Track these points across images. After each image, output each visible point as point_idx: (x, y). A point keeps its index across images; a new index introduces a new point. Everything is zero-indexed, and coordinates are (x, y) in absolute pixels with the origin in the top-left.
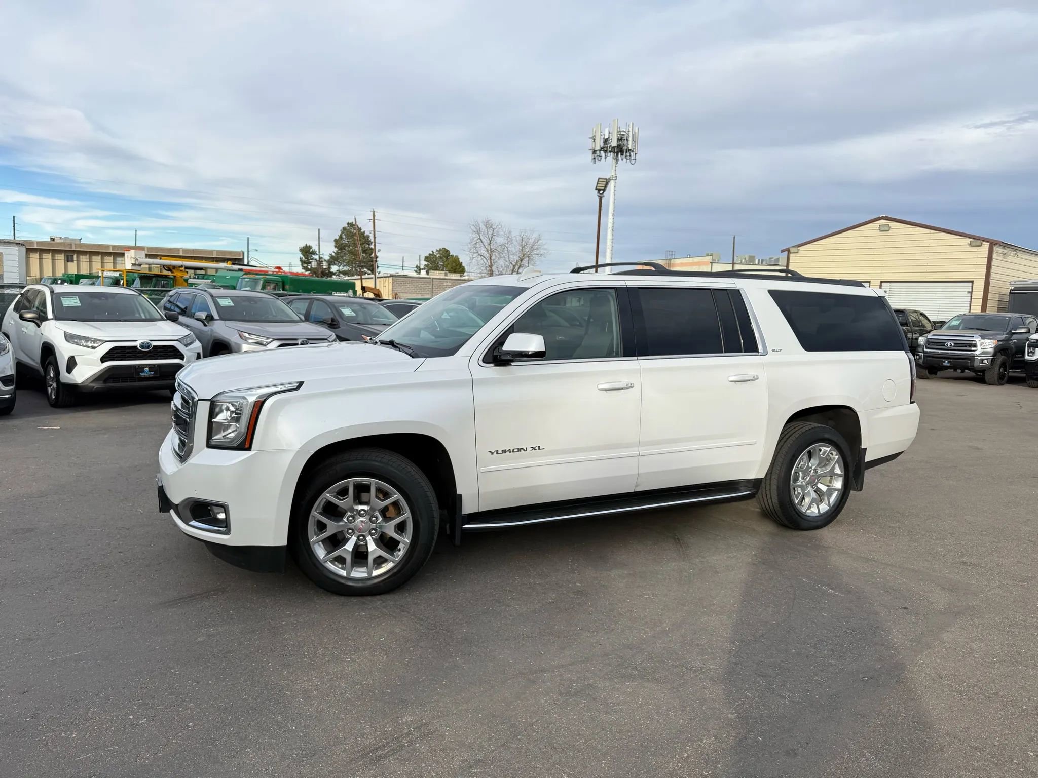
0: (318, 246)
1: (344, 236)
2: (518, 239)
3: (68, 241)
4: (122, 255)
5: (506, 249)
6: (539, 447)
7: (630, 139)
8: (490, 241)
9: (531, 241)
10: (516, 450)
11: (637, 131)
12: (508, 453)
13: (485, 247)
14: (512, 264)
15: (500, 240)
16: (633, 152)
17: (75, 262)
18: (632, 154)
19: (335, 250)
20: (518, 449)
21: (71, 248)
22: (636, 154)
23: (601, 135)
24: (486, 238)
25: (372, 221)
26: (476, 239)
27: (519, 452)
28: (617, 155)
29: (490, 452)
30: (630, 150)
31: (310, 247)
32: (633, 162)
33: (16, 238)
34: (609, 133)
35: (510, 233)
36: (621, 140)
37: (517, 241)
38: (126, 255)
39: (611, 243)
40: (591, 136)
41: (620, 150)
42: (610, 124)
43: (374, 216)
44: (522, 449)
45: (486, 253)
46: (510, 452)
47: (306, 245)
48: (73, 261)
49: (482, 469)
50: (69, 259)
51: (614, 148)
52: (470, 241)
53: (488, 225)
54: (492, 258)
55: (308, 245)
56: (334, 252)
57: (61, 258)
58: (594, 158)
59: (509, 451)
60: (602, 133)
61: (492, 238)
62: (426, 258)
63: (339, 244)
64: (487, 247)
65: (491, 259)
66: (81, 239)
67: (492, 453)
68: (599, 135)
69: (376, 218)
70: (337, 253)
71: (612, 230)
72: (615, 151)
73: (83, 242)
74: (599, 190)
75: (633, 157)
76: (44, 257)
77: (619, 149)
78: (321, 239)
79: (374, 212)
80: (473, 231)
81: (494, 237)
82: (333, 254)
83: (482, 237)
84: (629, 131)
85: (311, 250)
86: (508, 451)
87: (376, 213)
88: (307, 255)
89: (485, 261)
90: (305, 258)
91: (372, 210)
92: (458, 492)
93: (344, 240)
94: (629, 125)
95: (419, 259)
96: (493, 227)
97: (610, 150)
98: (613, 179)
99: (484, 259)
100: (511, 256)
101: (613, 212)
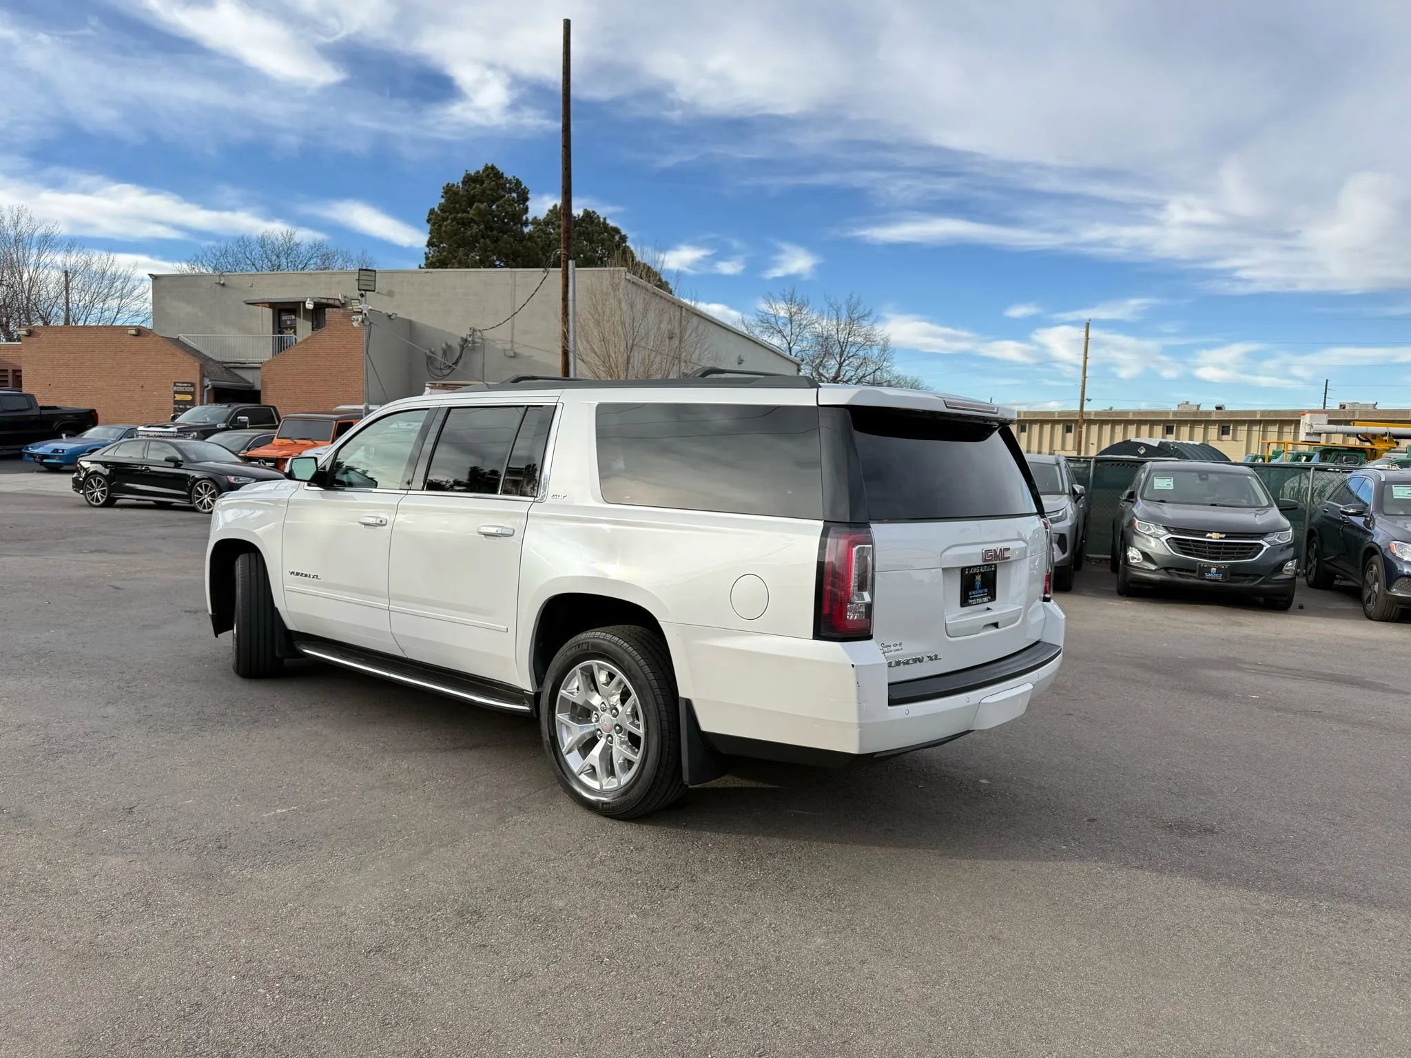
6: (317, 576)
10: (304, 575)
12: (299, 576)
27: (306, 578)
33: (1326, 408)
44: (307, 574)
49: (286, 587)
66: (1377, 403)
67: (291, 574)
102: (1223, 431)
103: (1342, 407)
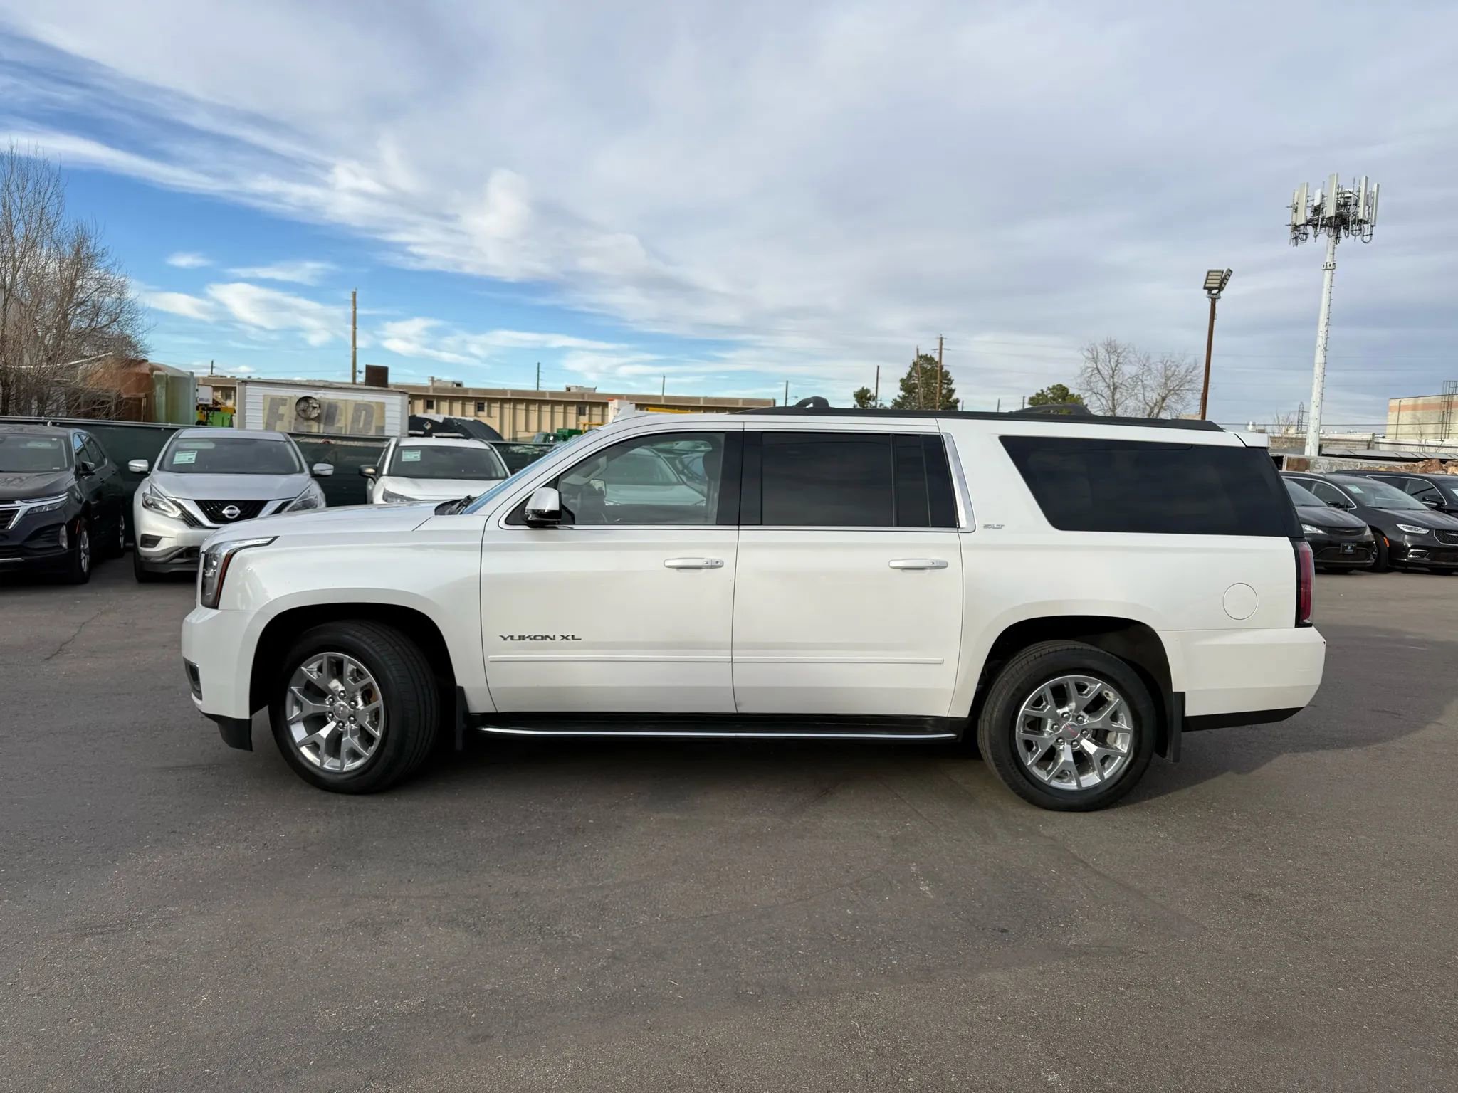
0: (875, 389)
1: (914, 374)
2: (1159, 367)
3: (582, 391)
4: (605, 405)
5: (1140, 383)
6: (573, 636)
7: (1361, 203)
8: (1113, 372)
9: (1183, 370)
10: (538, 638)
11: (1375, 190)
12: (528, 640)
13: (1105, 381)
14: (1149, 405)
15: (1129, 370)
16: (1366, 222)
17: (587, 416)
18: (1366, 226)
19: (902, 393)
20: (542, 636)
21: (583, 398)
22: (1372, 226)
23: (1308, 201)
24: (1107, 368)
25: (938, 351)
26: (1090, 369)
27: (544, 641)
28: (1339, 231)
29: (502, 637)
30: (1361, 220)
31: (868, 391)
32: (1367, 239)
33: (540, 389)
34: (1323, 196)
35: (1148, 358)
36: (1345, 204)
37: (1157, 370)
38: (610, 405)
39: (1321, 370)
40: (1291, 204)
41: (1342, 222)
42: (1324, 183)
43: (941, 344)
44: (548, 636)
45: (1106, 389)
46: (531, 639)
47: (863, 388)
48: (584, 414)
49: (491, 657)
50: (581, 412)
51: (1330, 218)
52: (1079, 373)
53: (1112, 348)
54: (1116, 398)
55: (865, 388)
56: (899, 396)
57: (573, 410)
58: (1296, 238)
59: (529, 637)
60: (1309, 199)
61: (1116, 366)
62: (1031, 399)
63: (907, 385)
64: (1107, 381)
65: (1113, 399)
67: (505, 639)
68: (1304, 201)
69: (943, 347)
70: (903, 398)
71: (1325, 349)
72: (1331, 224)
73: (598, 391)
74: (1210, 289)
75: (1367, 232)
76: (556, 410)
77: (1338, 220)
78: (879, 380)
79: (941, 339)
80: (1088, 358)
81: (1119, 366)
82: (898, 399)
83: (1100, 367)
84: (1359, 191)
85: (868, 395)
86: (527, 637)
87: (944, 341)
88: (863, 402)
89: (1104, 402)
90: (860, 406)
91: (939, 336)
92: (459, 683)
93: (914, 380)
94: (1360, 181)
95: (1022, 402)
96: (1119, 351)
97: (1324, 223)
98: (1329, 267)
99: (1103, 400)
100: (1147, 394)
101: (1326, 320)
102: (478, 407)
103: (568, 389)
